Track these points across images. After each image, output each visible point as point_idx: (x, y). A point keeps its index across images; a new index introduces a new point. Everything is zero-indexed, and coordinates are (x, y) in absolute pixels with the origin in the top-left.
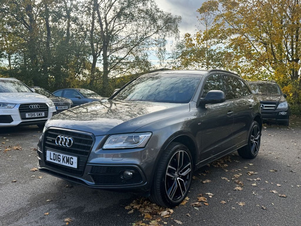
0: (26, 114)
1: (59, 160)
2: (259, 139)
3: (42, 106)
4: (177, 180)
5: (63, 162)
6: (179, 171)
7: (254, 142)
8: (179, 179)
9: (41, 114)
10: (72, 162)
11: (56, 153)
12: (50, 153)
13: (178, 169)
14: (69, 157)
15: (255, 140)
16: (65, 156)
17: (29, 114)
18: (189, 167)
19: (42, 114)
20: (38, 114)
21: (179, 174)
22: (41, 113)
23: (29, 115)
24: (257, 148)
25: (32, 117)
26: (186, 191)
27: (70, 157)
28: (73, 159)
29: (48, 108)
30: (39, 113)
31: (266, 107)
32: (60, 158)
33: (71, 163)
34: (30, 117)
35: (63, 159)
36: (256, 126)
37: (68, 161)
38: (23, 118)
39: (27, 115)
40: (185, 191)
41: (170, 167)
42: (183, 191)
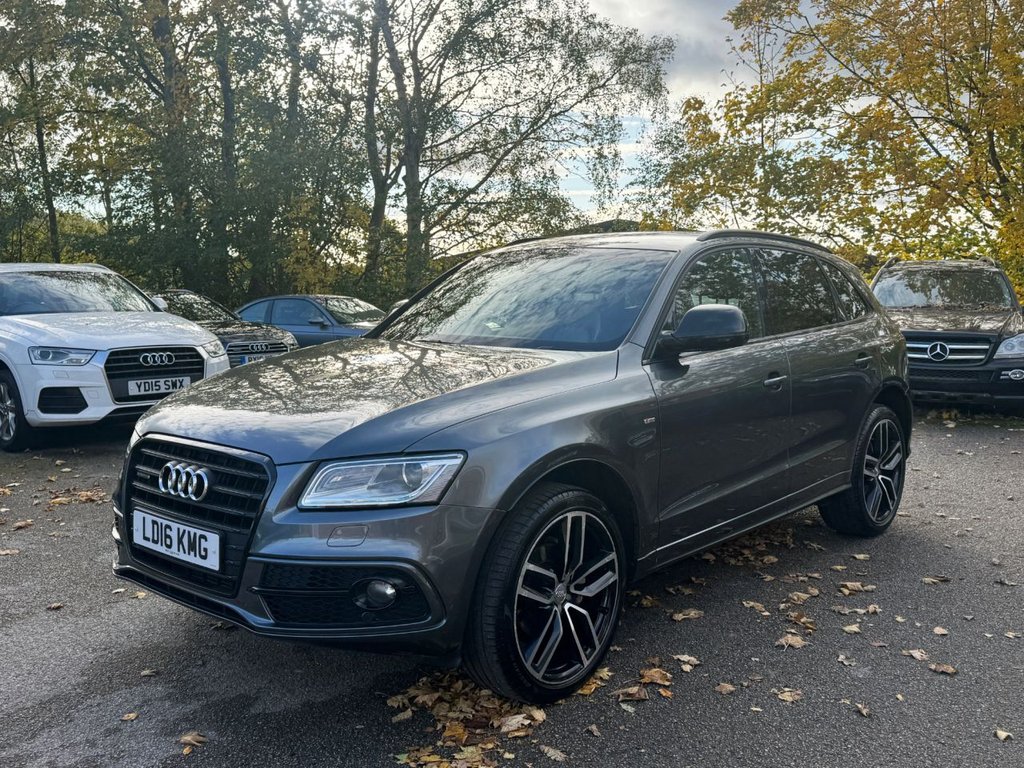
0: (129, 383)
1: (168, 542)
2: (901, 467)
3: (184, 357)
4: (563, 610)
5: (179, 550)
6: (571, 582)
7: (880, 477)
8: (570, 609)
9: (178, 384)
10: (205, 550)
11: (159, 521)
12: (144, 518)
13: (567, 577)
14: (195, 534)
15: (884, 472)
16: (184, 531)
17: (139, 382)
18: (609, 566)
19: (181, 383)
20: (170, 384)
21: (573, 591)
22: (181, 379)
23: (139, 387)
24: (892, 498)
25: (150, 392)
26: (598, 647)
27: (199, 532)
28: (206, 540)
29: (201, 361)
30: (174, 379)
31: (953, 351)
32: (170, 537)
33: (203, 553)
34: (143, 392)
35: (180, 541)
36: (884, 425)
37: (192, 547)
38: (120, 395)
39: (133, 388)
40: (594, 648)
41: (532, 567)
42: (585, 650)
